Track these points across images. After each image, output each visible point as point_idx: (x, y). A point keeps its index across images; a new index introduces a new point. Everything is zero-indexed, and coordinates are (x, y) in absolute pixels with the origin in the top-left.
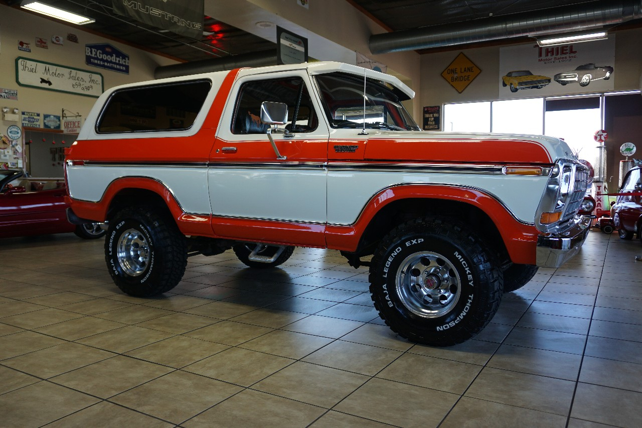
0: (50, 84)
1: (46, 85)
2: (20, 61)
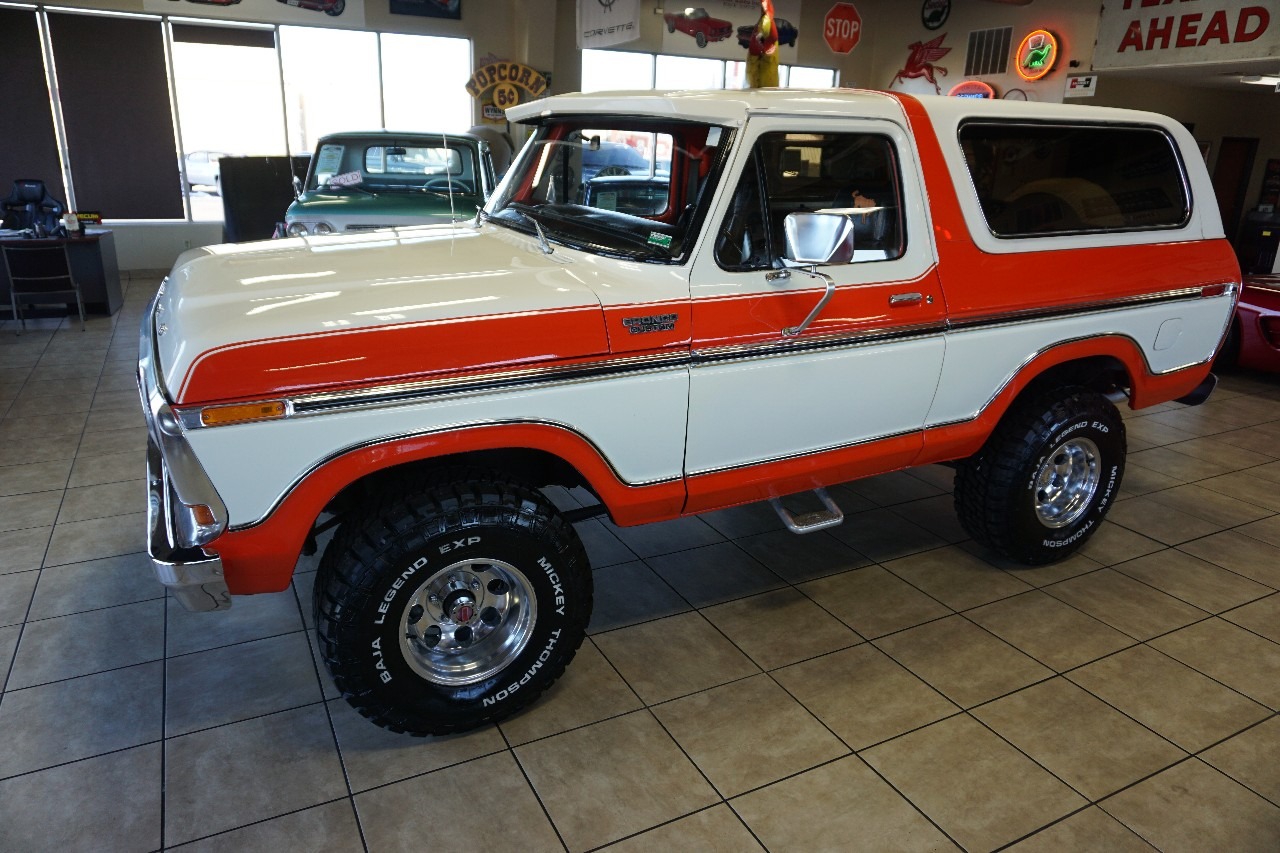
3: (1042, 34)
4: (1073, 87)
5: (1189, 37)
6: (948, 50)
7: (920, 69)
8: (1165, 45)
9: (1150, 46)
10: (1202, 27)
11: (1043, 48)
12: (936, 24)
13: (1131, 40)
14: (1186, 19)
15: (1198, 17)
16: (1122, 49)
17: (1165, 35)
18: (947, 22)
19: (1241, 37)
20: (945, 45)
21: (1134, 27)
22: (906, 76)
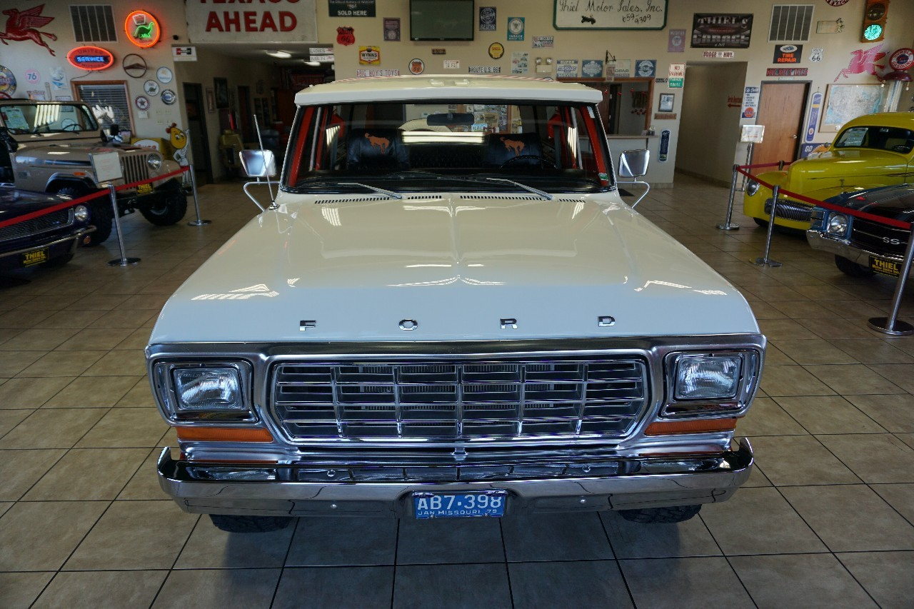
0: (593, 21)
1: (588, 25)
2: (559, 1)
3: (144, 15)
4: (179, 54)
5: (252, 25)
6: (50, 20)
7: (25, 32)
8: (238, 29)
9: (228, 29)
10: (259, 20)
11: (146, 24)
13: (213, 23)
14: (247, 14)
15: (254, 14)
16: (208, 30)
17: (237, 22)
19: (284, 29)
20: (45, 14)
21: (213, 15)
22: (10, 39)
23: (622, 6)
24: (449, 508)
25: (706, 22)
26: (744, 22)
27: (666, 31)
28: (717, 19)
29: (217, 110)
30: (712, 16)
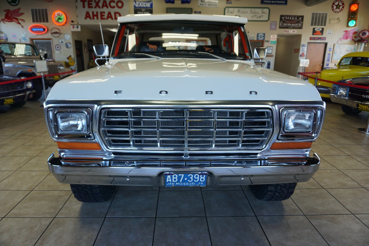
2: (226, 9)
3: (60, 12)
4: (73, 28)
5: (103, 17)
6: (22, 14)
7: (12, 19)
8: (98, 18)
9: (93, 18)
10: (106, 15)
11: (61, 16)
12: (15, 4)
13: (87, 16)
14: (101, 13)
15: (104, 13)
16: (86, 18)
17: (97, 16)
18: (19, 4)
20: (20, 11)
21: (88, 13)
22: (6, 21)
23: (252, 11)
24: (181, 181)
25: (285, 18)
26: (300, 19)
27: (269, 22)
28: (289, 17)
29: (88, 52)
30: (287, 16)
